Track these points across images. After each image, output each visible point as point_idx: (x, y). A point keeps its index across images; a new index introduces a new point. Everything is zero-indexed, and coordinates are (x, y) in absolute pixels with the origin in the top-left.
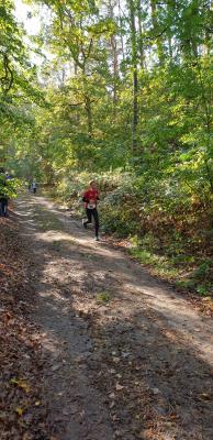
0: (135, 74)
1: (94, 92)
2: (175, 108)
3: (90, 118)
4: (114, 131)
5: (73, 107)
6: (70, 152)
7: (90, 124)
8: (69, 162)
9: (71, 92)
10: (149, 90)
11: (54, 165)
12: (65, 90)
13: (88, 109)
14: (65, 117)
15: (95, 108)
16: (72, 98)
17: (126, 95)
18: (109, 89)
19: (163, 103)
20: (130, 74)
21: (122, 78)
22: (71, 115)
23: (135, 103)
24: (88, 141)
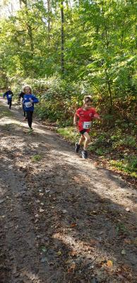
0: (62, 10)
1: (34, 22)
2: (88, 34)
3: (32, 40)
4: (48, 51)
5: (19, 33)
6: (18, 65)
7: (32, 45)
8: (18, 72)
9: (17, 21)
10: (71, 22)
11: (8, 75)
12: (13, 19)
13: (31, 35)
14: (14, 40)
15: (35, 34)
16: (19, 26)
17: (56, 25)
18: (44, 20)
19: (81, 32)
20: (58, 9)
21: (53, 12)
22: (18, 39)
23: (62, 30)
24: (31, 58)
